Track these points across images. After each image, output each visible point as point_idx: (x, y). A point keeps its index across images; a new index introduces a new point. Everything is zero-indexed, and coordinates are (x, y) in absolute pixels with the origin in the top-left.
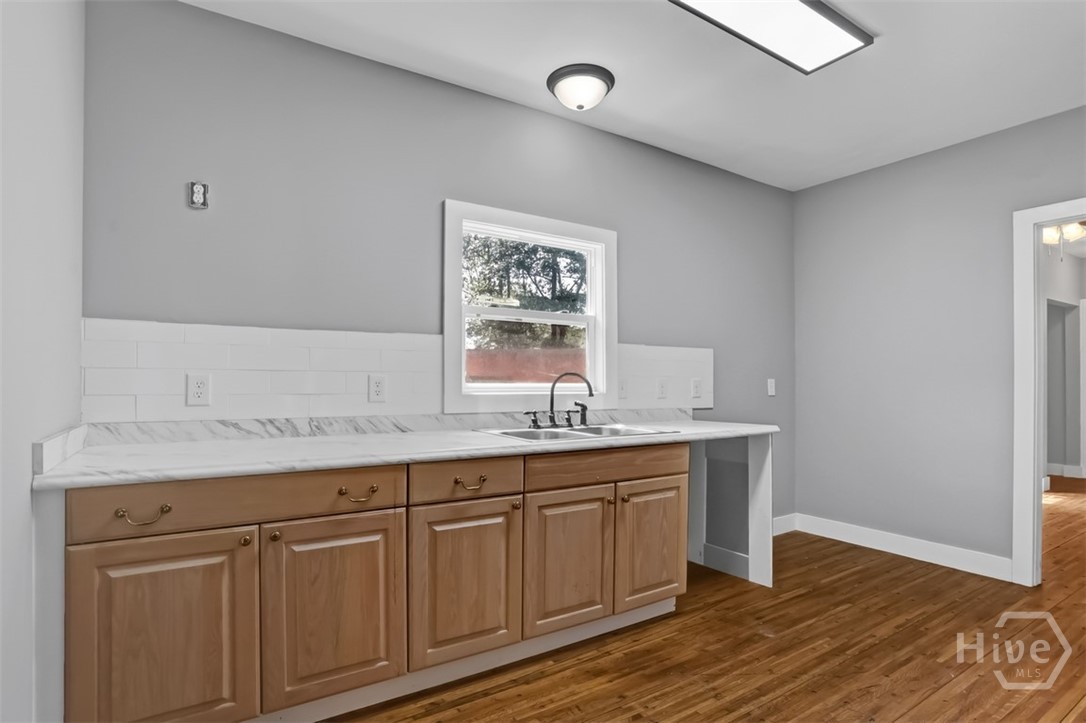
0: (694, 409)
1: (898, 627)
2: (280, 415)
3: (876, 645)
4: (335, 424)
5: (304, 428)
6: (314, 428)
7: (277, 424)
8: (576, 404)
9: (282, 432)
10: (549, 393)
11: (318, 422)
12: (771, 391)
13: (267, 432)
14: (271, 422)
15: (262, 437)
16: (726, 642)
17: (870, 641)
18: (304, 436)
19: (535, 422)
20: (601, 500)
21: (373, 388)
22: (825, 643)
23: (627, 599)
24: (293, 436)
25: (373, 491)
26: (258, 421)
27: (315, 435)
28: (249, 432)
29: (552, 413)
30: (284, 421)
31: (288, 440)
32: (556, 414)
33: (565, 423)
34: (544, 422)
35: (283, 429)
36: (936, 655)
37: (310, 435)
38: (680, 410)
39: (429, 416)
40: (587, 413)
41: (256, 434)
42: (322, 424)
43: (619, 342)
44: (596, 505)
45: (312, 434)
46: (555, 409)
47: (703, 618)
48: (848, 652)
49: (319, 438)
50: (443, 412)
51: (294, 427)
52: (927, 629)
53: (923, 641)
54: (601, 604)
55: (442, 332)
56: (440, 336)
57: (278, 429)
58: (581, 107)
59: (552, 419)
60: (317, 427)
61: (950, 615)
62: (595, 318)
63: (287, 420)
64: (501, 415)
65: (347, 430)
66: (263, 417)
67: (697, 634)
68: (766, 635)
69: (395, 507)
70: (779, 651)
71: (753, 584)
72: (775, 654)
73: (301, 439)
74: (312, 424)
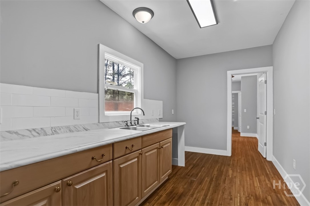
0: (159, 118)
1: (217, 171)
2: (38, 127)
3: (217, 176)
4: (62, 129)
5: (49, 132)
6: (53, 131)
7: (37, 131)
8: (136, 118)
9: (39, 134)
10: (130, 114)
11: (55, 128)
12: (173, 113)
13: (32, 135)
14: (34, 130)
15: (30, 137)
16: (187, 184)
17: (215, 176)
18: (49, 135)
19: (127, 124)
20: (157, 148)
21: (76, 114)
22: (207, 179)
23: (162, 177)
24: (44, 136)
25: (103, 155)
26: (27, 130)
27: (54, 134)
28: (23, 136)
29: (131, 121)
30: (40, 129)
31: (42, 137)
32: (132, 121)
33: (134, 124)
34: (129, 124)
35: (40, 133)
36: (229, 176)
37: (52, 135)
38: (156, 119)
39: (95, 124)
40: (139, 120)
41: (27, 136)
42: (57, 130)
43: (144, 98)
44: (156, 150)
45: (53, 134)
46: (132, 120)
47: (176, 179)
48: (214, 180)
49: (56, 136)
50: (99, 122)
51: (45, 132)
52: (222, 170)
53: (224, 173)
54: (157, 181)
55: (98, 92)
56: (98, 94)
57: (38, 133)
58: (143, 22)
59: (131, 123)
60: (54, 131)
61: (223, 166)
62: (137, 90)
63: (41, 128)
64: (115, 122)
65: (66, 131)
66: (30, 128)
67: (178, 184)
68: (194, 180)
69: (109, 161)
70: (201, 183)
71: (180, 166)
72: (200, 184)
73: (48, 137)
74: (52, 129)
